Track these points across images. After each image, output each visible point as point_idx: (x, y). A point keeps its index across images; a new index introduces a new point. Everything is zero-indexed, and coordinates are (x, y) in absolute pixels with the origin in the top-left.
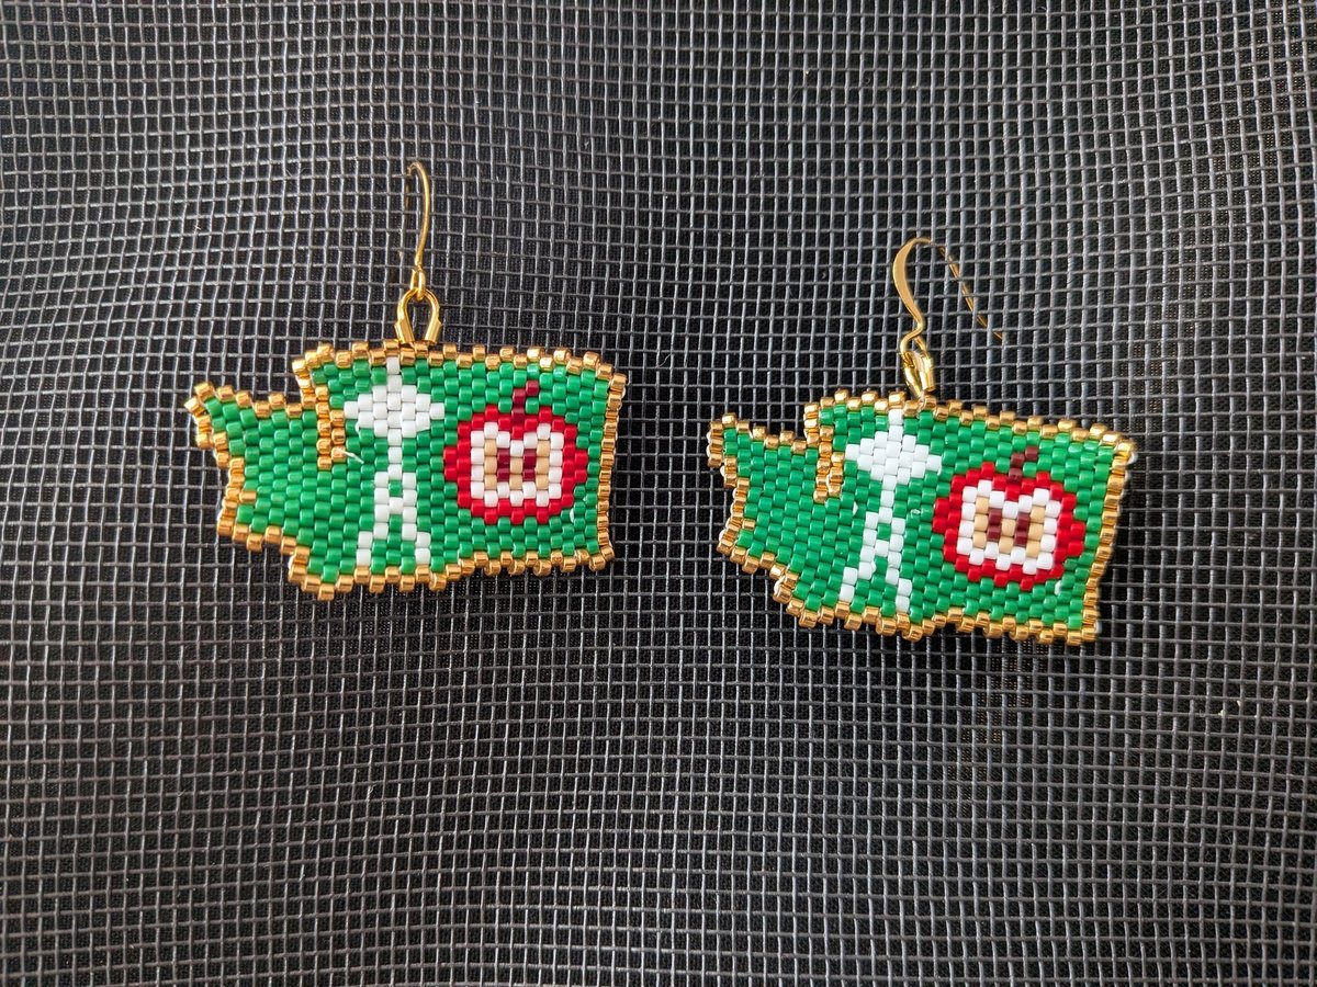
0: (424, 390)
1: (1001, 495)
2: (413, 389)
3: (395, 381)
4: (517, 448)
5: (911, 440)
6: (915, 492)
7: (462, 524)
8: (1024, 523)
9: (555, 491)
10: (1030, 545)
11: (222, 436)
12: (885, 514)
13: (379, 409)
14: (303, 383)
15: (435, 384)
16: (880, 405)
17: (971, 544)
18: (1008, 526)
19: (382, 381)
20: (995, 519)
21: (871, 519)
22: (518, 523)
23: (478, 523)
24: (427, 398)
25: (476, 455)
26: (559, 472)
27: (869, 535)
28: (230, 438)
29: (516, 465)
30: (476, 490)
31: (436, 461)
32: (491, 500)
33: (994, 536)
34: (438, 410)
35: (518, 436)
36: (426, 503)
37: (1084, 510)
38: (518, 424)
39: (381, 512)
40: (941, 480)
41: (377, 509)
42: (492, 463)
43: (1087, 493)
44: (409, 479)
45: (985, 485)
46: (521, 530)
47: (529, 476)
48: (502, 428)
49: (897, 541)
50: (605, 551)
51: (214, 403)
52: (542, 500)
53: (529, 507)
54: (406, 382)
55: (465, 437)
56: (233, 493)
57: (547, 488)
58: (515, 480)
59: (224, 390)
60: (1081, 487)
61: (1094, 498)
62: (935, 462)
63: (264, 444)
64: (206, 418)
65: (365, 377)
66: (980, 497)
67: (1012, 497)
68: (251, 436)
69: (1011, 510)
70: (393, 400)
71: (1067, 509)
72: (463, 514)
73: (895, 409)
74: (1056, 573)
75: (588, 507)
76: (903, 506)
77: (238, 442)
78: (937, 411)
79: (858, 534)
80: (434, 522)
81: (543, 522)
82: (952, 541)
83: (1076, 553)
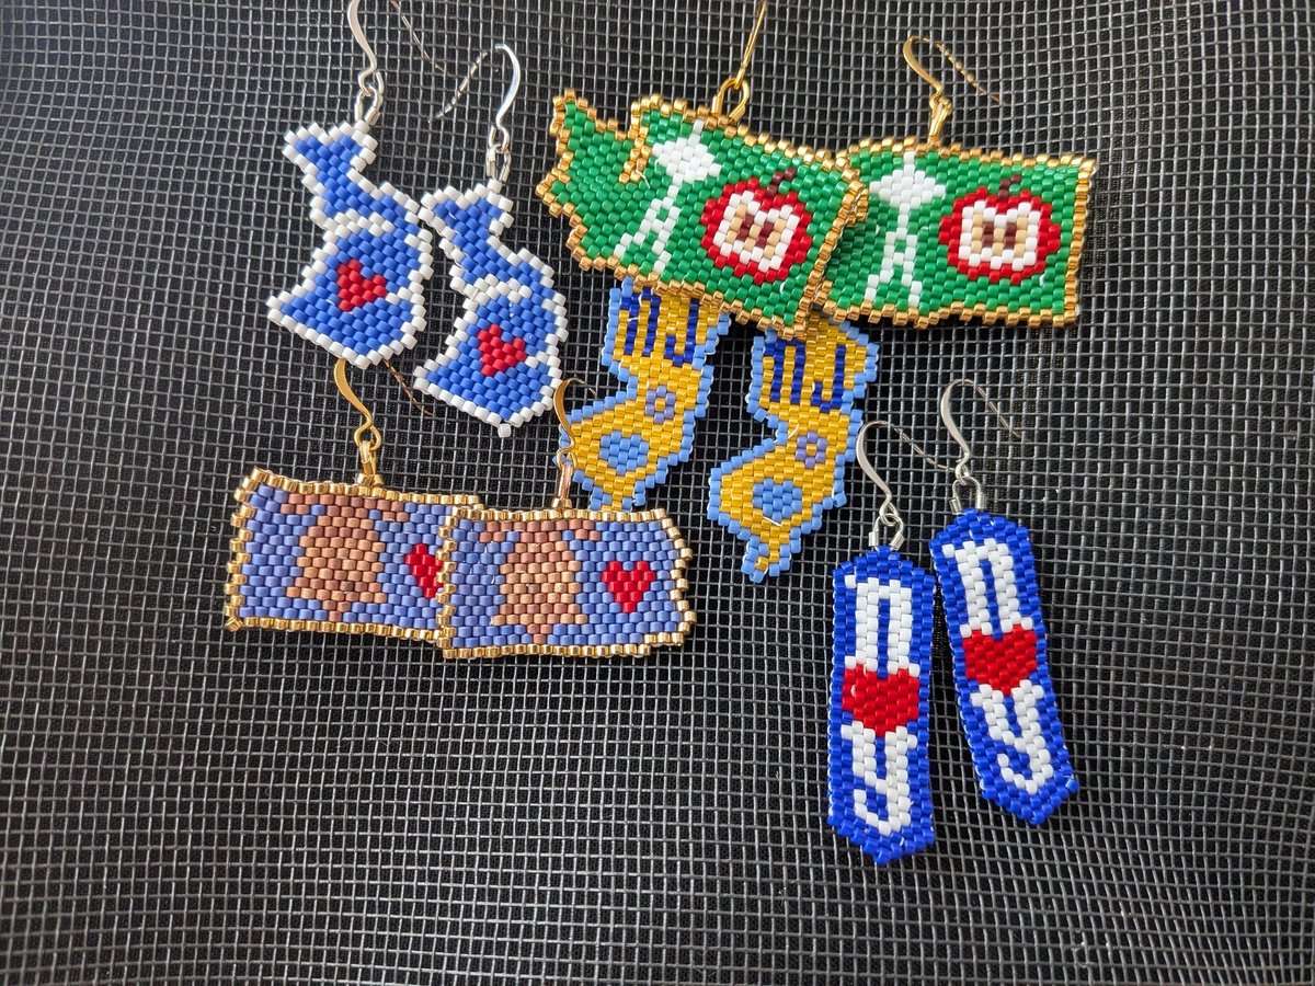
0: (711, 151)
1: (993, 210)
2: (705, 148)
3: (695, 138)
4: (760, 217)
5: (921, 174)
6: (925, 214)
7: (697, 258)
8: (1011, 231)
9: (776, 263)
10: (1017, 247)
11: (567, 133)
12: (902, 232)
13: (676, 155)
14: (635, 121)
15: (722, 150)
16: (897, 148)
17: (970, 250)
18: (999, 233)
19: (686, 135)
20: (989, 229)
21: (890, 236)
22: (738, 275)
23: (709, 263)
24: (712, 157)
25: (729, 212)
26: (785, 247)
27: (889, 249)
28: (571, 136)
29: (755, 230)
30: (718, 239)
31: (698, 207)
32: (726, 250)
33: (988, 243)
34: (716, 169)
35: (766, 209)
36: (679, 233)
37: (1060, 215)
38: (769, 200)
39: (645, 225)
40: (945, 203)
41: (644, 222)
42: (738, 222)
43: (1061, 202)
44: (675, 212)
45: (980, 204)
46: (737, 281)
47: (762, 243)
48: (756, 199)
49: (911, 251)
50: (797, 327)
51: (573, 107)
52: (764, 266)
53: (752, 268)
54: (702, 142)
55: (727, 196)
56: (557, 173)
57: (771, 258)
58: (750, 242)
59: (582, 102)
60: (1054, 198)
61: (1065, 205)
62: (941, 190)
63: (591, 150)
64: (562, 116)
65: (676, 127)
66: (975, 215)
67: (1002, 211)
68: (585, 140)
69: (1001, 221)
70: (687, 152)
71: (1045, 216)
72: (701, 252)
73: (908, 150)
74: (1038, 268)
75: (797, 286)
76: (916, 225)
77: (576, 142)
78: (941, 151)
79: (880, 248)
80: (678, 248)
81: (757, 283)
82: (955, 249)
83: (1053, 250)
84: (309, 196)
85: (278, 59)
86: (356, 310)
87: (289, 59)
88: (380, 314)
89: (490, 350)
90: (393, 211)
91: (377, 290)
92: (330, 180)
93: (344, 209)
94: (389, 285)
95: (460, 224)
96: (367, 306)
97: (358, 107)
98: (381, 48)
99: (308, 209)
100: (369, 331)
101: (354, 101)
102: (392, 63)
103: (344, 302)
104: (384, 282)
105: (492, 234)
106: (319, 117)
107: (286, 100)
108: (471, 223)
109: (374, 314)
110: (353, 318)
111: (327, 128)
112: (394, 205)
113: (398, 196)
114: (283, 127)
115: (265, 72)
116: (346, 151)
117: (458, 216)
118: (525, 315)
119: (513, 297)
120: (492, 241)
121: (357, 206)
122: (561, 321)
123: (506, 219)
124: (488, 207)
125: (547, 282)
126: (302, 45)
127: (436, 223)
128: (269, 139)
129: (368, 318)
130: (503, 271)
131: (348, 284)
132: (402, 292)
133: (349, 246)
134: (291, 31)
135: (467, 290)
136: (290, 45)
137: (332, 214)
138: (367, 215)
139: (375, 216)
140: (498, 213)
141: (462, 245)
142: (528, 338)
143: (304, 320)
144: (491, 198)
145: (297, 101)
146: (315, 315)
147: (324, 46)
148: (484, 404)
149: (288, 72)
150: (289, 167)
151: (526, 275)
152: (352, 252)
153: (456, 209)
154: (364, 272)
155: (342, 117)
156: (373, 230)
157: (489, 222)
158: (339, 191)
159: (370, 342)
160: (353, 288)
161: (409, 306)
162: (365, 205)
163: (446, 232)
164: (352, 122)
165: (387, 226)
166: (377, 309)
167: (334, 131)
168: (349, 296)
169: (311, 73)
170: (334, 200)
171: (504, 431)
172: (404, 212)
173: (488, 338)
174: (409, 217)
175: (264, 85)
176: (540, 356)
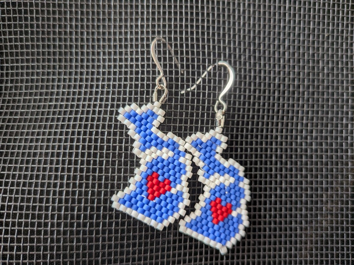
84: (133, 141)
85: (115, 73)
86: (157, 199)
87: (120, 73)
88: (168, 200)
89: (216, 211)
90: (174, 146)
91: (167, 187)
92: (142, 133)
93: (150, 147)
94: (172, 184)
95: (203, 150)
96: (162, 197)
97: (155, 95)
98: (165, 66)
99: (132, 148)
100: (164, 210)
101: (153, 92)
102: (171, 72)
103: (150, 196)
104: (170, 182)
105: (217, 153)
106: (136, 100)
107: (119, 93)
108: (208, 149)
109: (165, 200)
110: (155, 204)
111: (140, 106)
112: (174, 143)
113: (176, 138)
114: (118, 106)
115: (109, 80)
116: (150, 118)
117: (203, 146)
118: (232, 191)
119: (227, 184)
120: (218, 157)
121: (156, 145)
122: (247, 192)
123: (224, 146)
124: (216, 140)
125: (241, 174)
126: (126, 66)
127: (193, 150)
128: (112, 113)
129: (163, 203)
130: (222, 171)
131: (152, 186)
132: (179, 187)
133: (152, 166)
134: (121, 60)
135: (206, 182)
136: (121, 67)
137: (144, 150)
138: (161, 149)
139: (165, 149)
140: (221, 143)
141: (204, 160)
142: (234, 203)
143: (131, 206)
144: (217, 136)
145: (125, 93)
146: (136, 203)
147: (137, 66)
148: (214, 239)
149: (120, 79)
150: (122, 126)
151: (232, 172)
152: (154, 169)
153: (202, 143)
154: (160, 178)
155: (147, 101)
156: (165, 157)
157: (216, 148)
158: (148, 138)
159: (164, 215)
160: (155, 187)
161: (182, 193)
162: (160, 144)
163: (197, 154)
164: (152, 102)
165: (171, 154)
166: (167, 198)
167: (144, 108)
168: (153, 192)
169: (131, 79)
170: (145, 143)
171: (223, 251)
172: (179, 146)
173: (216, 205)
174: (181, 149)
175: (109, 86)
176: (238, 210)
